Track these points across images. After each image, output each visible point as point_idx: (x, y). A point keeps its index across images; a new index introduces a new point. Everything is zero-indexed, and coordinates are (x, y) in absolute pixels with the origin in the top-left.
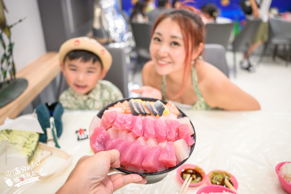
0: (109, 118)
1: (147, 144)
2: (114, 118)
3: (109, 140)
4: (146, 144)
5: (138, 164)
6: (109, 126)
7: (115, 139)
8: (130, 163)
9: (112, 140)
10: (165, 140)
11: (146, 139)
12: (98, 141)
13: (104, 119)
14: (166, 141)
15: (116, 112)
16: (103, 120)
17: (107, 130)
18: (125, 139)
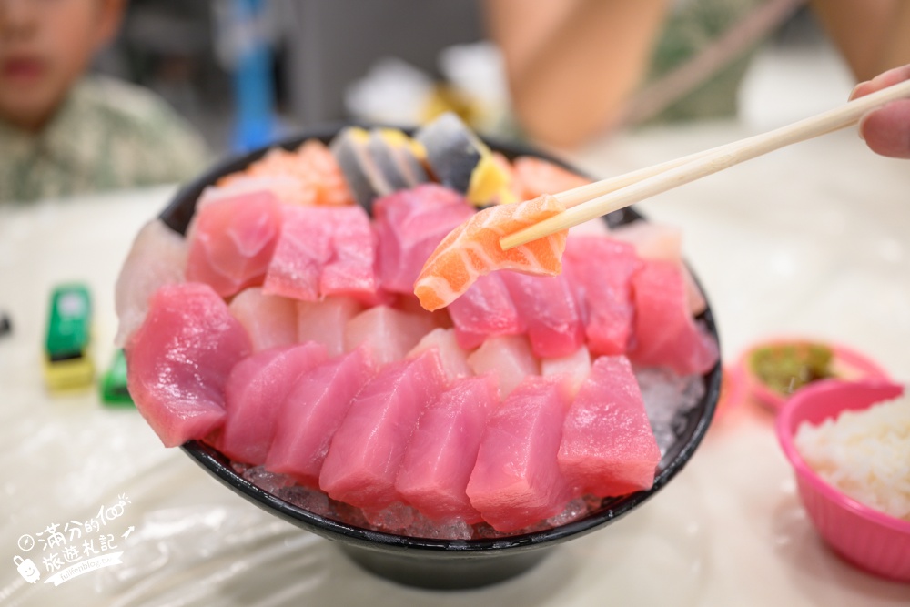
0: (234, 234)
1: (477, 371)
2: (264, 231)
3: (245, 358)
4: (472, 373)
5: (444, 493)
6: (238, 281)
7: (280, 348)
8: (393, 487)
9: (264, 358)
10: (578, 346)
11: (470, 345)
12: (175, 364)
13: (205, 238)
14: (584, 354)
15: (268, 196)
16: (199, 247)
17: (228, 300)
18: (340, 349)
